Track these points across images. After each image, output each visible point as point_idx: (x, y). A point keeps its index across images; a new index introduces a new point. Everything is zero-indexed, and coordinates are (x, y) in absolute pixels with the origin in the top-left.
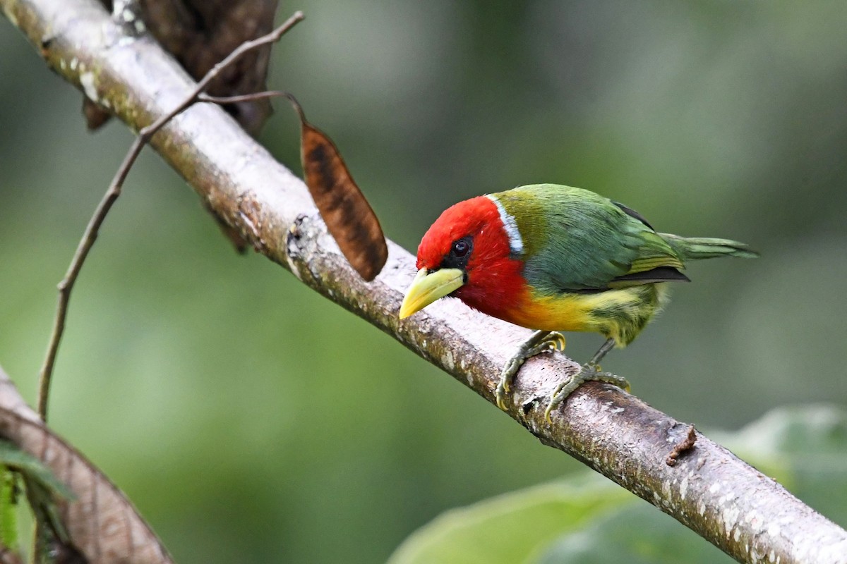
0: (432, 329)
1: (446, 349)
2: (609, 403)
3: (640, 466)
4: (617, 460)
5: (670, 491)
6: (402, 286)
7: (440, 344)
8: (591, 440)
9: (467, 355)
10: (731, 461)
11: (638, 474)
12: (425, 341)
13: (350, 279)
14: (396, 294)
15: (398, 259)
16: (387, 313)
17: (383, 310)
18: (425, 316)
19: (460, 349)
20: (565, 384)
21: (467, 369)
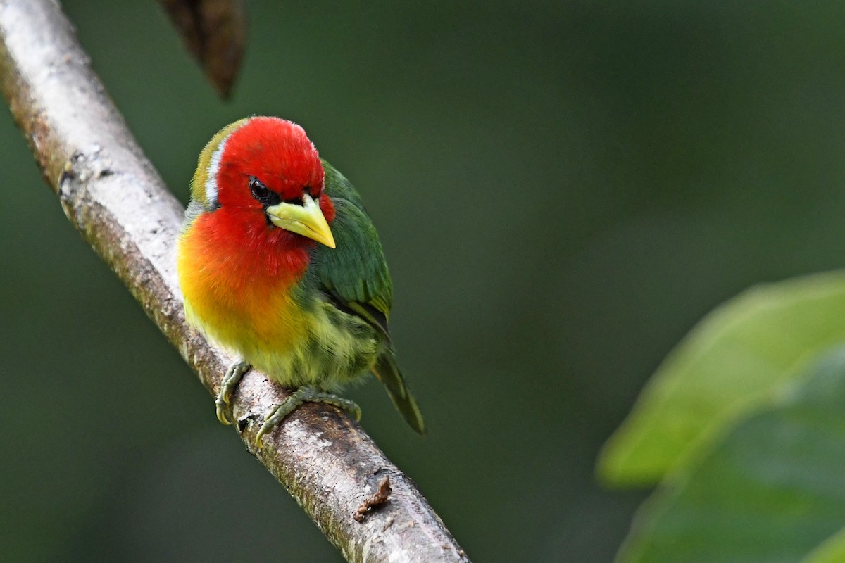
0: (174, 312)
1: (182, 338)
3: (332, 516)
4: (314, 503)
5: (354, 552)
6: (154, 256)
7: (179, 330)
8: (294, 475)
9: (199, 351)
11: (330, 524)
12: (166, 325)
13: (109, 237)
14: (147, 265)
15: (160, 222)
16: (136, 285)
17: (134, 280)
18: (169, 296)
19: (195, 342)
20: (279, 406)
21: (199, 366)
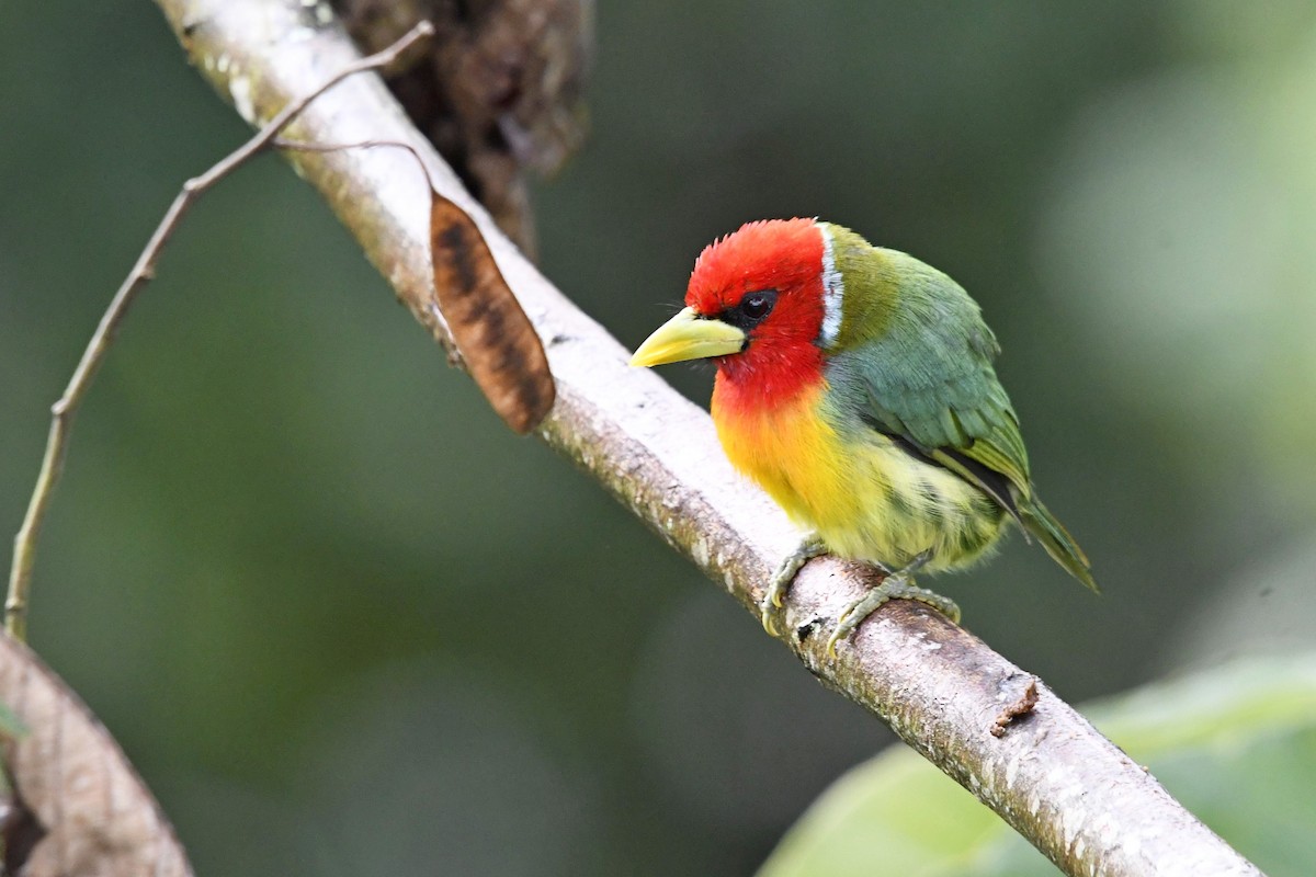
0: (682, 503)
1: (698, 534)
2: (921, 635)
3: (953, 734)
4: (923, 721)
5: (993, 775)
6: (646, 435)
7: (691, 525)
8: (889, 688)
9: (727, 546)
10: (1085, 735)
11: (951, 745)
12: (670, 520)
13: (574, 418)
14: (636, 447)
15: (646, 394)
16: (621, 473)
17: (616, 468)
18: (674, 483)
19: (718, 537)
20: (859, 602)
21: (727, 567)
